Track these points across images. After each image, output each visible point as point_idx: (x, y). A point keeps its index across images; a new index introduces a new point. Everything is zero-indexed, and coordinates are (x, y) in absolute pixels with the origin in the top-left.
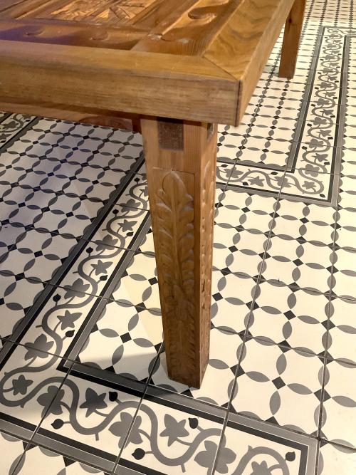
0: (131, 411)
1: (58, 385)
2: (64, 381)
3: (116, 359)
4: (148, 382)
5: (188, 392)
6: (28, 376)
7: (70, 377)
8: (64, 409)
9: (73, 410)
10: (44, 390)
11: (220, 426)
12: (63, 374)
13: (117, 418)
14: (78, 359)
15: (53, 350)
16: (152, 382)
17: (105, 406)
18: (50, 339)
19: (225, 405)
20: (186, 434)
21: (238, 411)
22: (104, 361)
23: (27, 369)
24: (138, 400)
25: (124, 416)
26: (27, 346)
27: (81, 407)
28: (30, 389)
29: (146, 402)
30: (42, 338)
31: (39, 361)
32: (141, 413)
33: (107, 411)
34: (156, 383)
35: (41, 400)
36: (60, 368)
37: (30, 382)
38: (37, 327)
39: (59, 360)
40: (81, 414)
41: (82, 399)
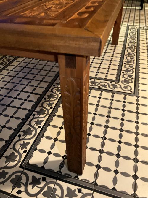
0: (52, 186)
1: (19, 174)
2: (22, 172)
3: (46, 161)
4: (59, 172)
5: (77, 177)
6: (6, 170)
7: (25, 171)
8: (22, 185)
9: (26, 186)
10: (13, 177)
11: (91, 192)
12: (22, 170)
13: (46, 189)
14: (28, 162)
15: (17, 159)
16: (61, 173)
17: (40, 183)
18: (16, 154)
19: (93, 182)
20: (76, 196)
21: (99, 185)
22: (40, 163)
23: (6, 167)
24: (55, 181)
25: (49, 188)
26: (6, 157)
27: (30, 184)
28: (7, 176)
29: (58, 182)
30: (13, 153)
31: (12, 164)
32: (56, 187)
33: (41, 186)
34: (63, 173)
35: (12, 181)
36: (21, 167)
37: (7, 173)
38: (11, 149)
39: (20, 163)
40: (30, 187)
41: (30, 180)
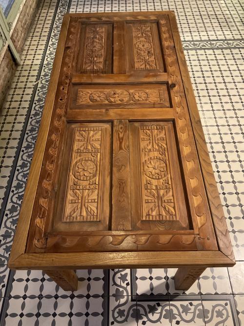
0: (167, 308)
1: (135, 307)
2: (136, 305)
3: (152, 289)
4: (168, 294)
5: (184, 293)
6: (122, 308)
7: (138, 303)
8: (143, 316)
9: (146, 315)
10: (131, 312)
11: (200, 302)
12: (135, 303)
13: (164, 313)
14: (137, 294)
15: (125, 294)
16: (170, 294)
17: (157, 309)
18: (121, 289)
19: (199, 293)
20: (190, 309)
21: (204, 294)
22: (148, 292)
23: (119, 306)
24: (168, 303)
25: (166, 310)
26: (114, 295)
27: (149, 313)
28: (126, 313)
29: (171, 302)
30: (117, 290)
31: (123, 301)
32: (171, 307)
33: (159, 311)
34: (172, 294)
35: (132, 316)
36: (132, 300)
37: (124, 311)
38: (113, 285)
39: (130, 297)
40: (150, 315)
41: (148, 310)
